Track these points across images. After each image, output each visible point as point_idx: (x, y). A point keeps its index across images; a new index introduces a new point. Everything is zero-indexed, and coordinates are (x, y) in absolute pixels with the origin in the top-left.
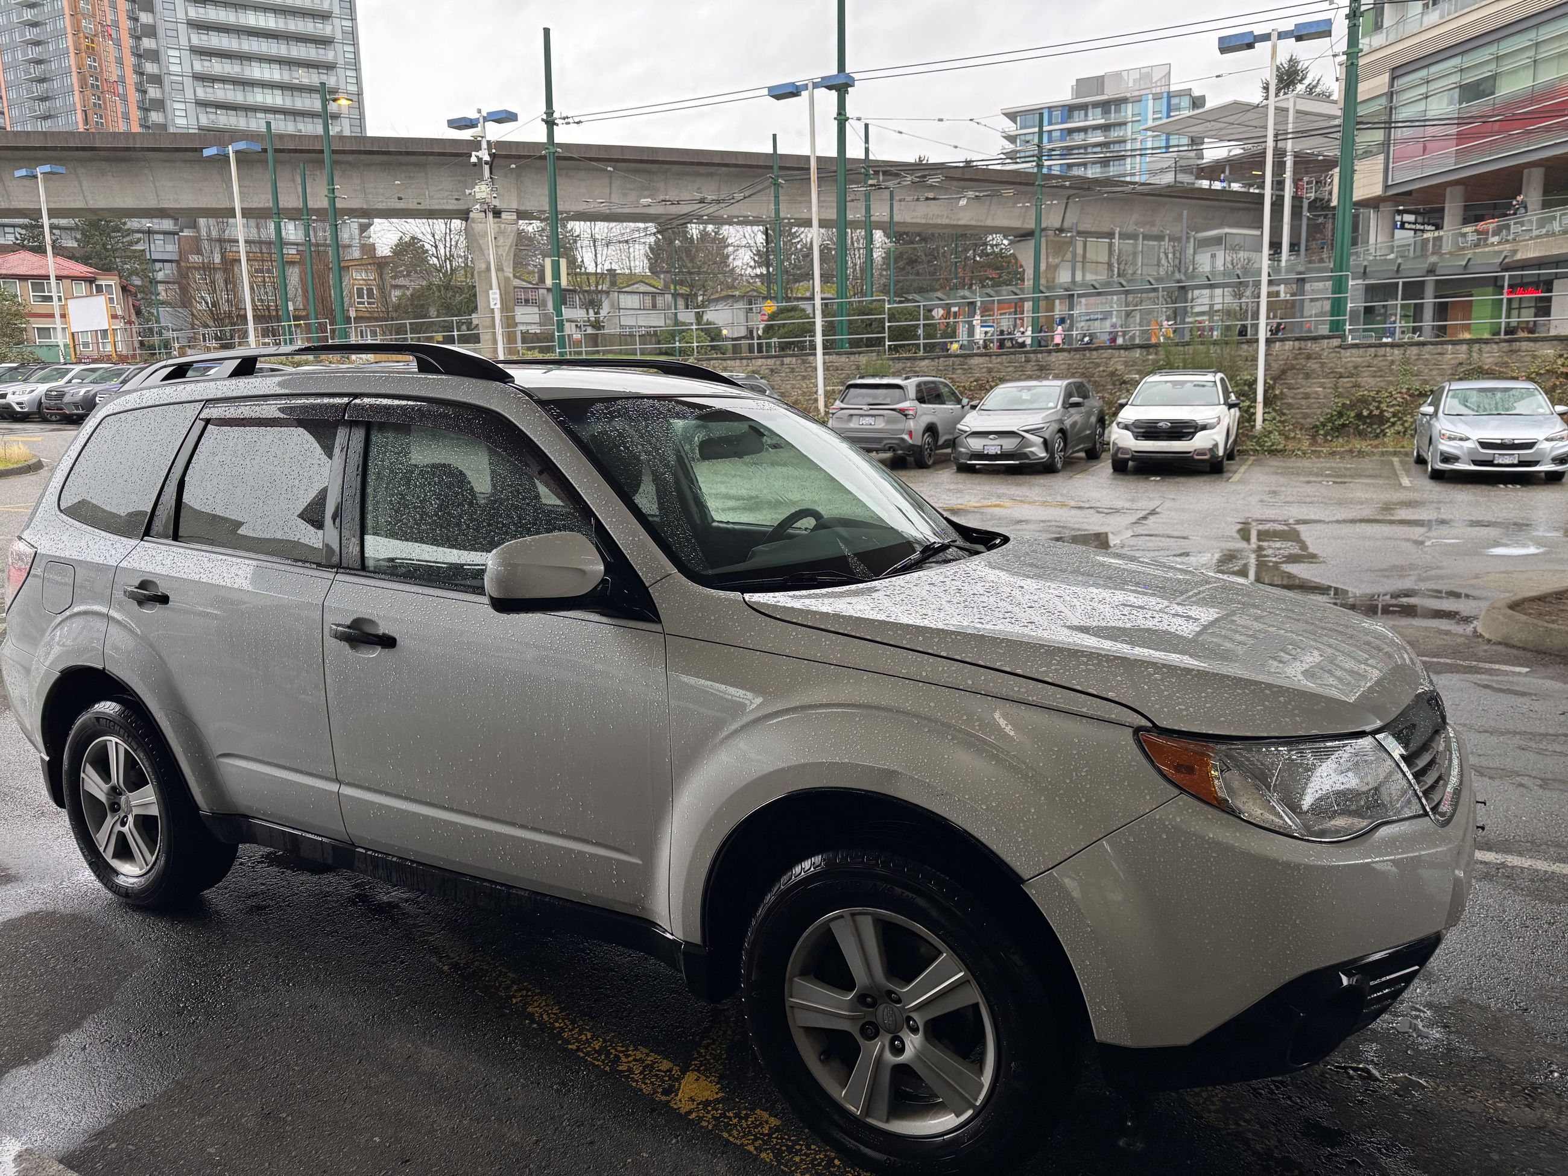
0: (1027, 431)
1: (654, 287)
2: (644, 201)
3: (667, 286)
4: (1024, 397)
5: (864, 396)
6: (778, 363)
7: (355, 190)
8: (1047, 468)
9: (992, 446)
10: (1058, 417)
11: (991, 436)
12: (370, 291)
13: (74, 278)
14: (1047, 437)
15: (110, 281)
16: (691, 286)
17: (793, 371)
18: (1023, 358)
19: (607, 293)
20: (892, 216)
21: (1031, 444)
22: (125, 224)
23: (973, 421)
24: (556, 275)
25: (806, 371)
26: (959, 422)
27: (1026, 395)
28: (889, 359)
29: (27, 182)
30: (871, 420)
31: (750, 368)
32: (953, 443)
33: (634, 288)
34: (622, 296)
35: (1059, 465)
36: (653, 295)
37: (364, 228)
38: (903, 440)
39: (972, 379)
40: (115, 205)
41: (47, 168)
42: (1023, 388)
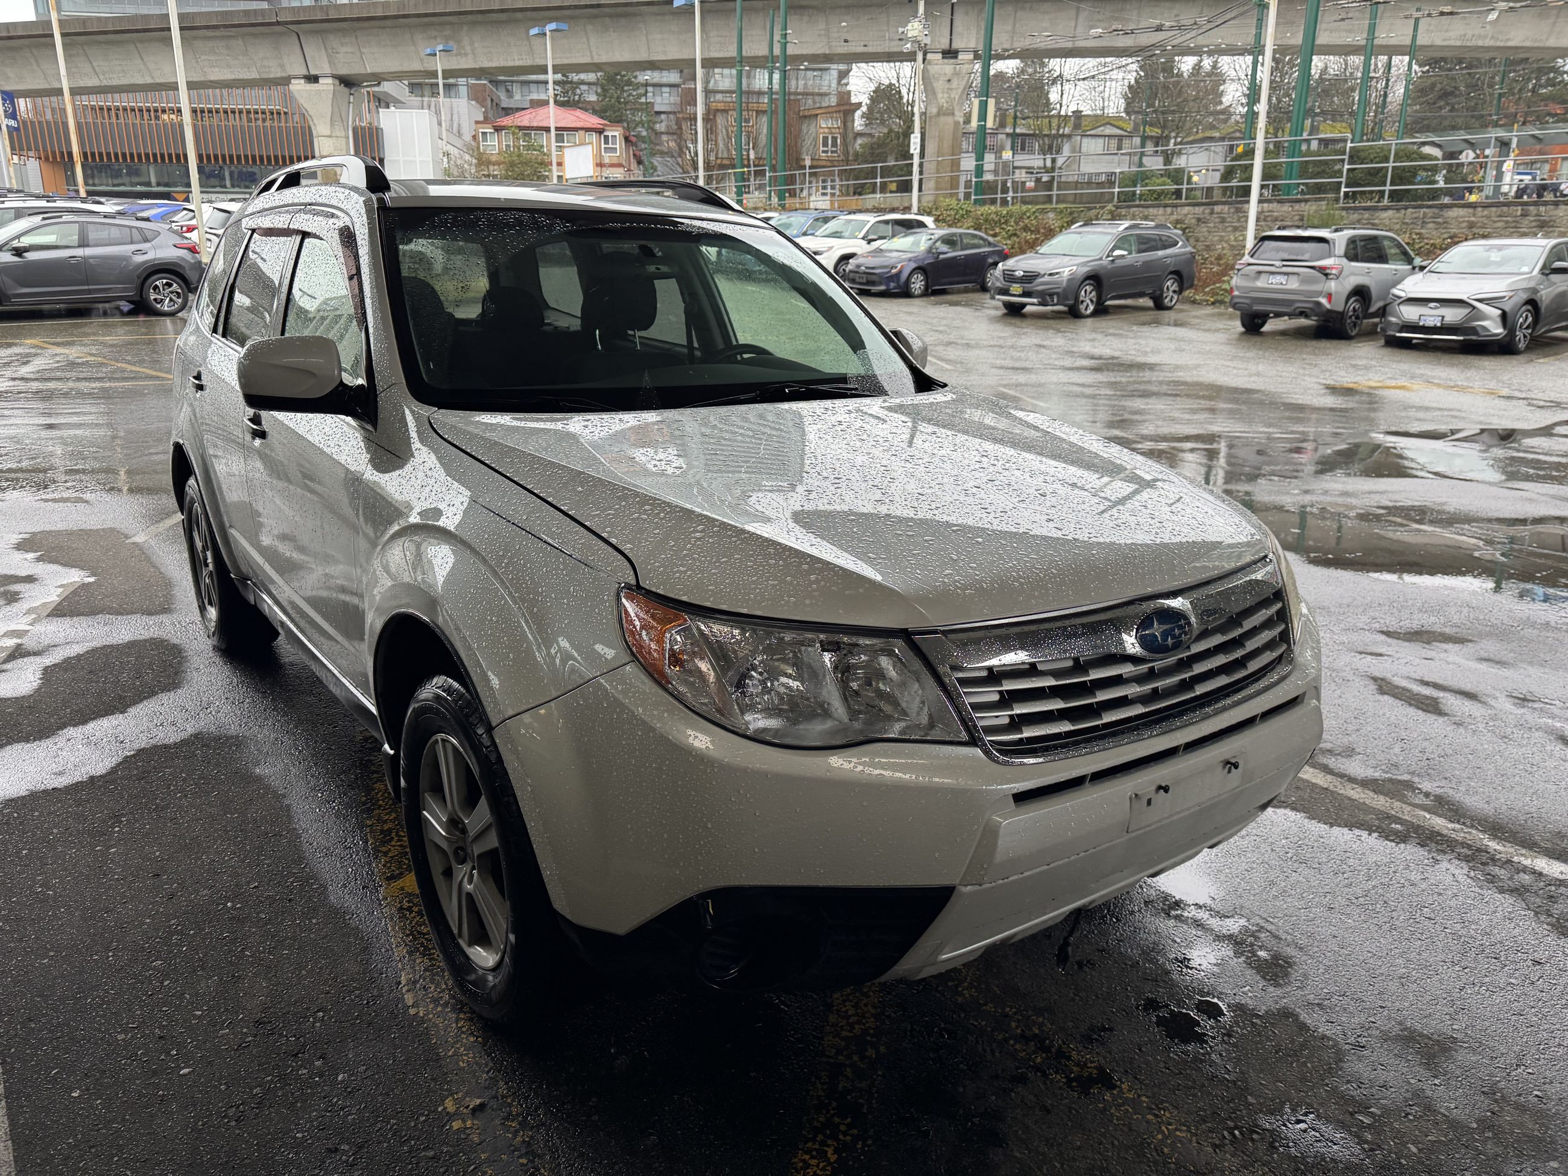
0: (1480, 300)
1: (1122, 129)
2: (1094, 32)
3: (1136, 129)
4: (1493, 258)
5: (1278, 250)
6: (1207, 211)
7: (819, 35)
8: (1503, 348)
9: (1431, 317)
10: (1532, 284)
11: (1432, 305)
12: (834, 139)
13: (587, 130)
14: (1507, 308)
15: (615, 133)
16: (1164, 127)
17: (1223, 220)
18: (1519, 210)
19: (1069, 136)
20: (1414, 37)
21: (1483, 317)
22: (636, 77)
23: (1414, 285)
24: (983, 116)
25: (1239, 221)
26: (1394, 285)
27: (1495, 256)
28: (1343, 209)
29: (539, 40)
30: (1282, 279)
31: (1175, 217)
32: (1383, 312)
33: (1098, 131)
34: (1085, 140)
35: (1522, 346)
36: (1120, 138)
37: (843, 75)
38: (1318, 304)
39: (1446, 236)
40: (615, 59)
41: (553, 26)
42: (1492, 247)
